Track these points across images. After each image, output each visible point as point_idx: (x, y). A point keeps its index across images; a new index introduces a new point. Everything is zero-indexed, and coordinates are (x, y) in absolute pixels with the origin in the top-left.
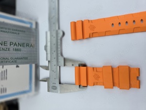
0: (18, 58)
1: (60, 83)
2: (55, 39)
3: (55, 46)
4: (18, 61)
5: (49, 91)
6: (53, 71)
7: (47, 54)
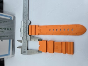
0: (2, 36)
1: (28, 49)
2: (26, 24)
3: (26, 28)
4: (2, 38)
5: (21, 54)
6: (24, 42)
7: (21, 33)
